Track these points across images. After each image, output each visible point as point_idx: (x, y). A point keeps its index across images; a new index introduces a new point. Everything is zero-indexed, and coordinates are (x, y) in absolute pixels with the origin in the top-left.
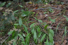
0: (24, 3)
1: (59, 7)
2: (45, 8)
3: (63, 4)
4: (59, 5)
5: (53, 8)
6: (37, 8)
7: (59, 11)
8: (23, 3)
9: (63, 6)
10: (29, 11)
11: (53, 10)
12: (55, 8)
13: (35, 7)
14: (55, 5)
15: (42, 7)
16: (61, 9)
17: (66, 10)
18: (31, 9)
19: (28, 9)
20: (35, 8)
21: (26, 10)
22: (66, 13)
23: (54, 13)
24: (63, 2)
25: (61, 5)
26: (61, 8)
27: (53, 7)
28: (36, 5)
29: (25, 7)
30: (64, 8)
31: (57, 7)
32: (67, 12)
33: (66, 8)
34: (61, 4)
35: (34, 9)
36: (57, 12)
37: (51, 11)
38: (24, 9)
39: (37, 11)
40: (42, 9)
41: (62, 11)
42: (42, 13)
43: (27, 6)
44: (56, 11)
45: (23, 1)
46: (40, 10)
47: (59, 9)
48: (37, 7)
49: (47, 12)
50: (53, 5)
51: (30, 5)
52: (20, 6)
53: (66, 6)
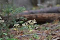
0: (9, 30)
1: (44, 33)
2: (30, 34)
3: (48, 29)
4: (44, 30)
5: (38, 34)
6: (22, 35)
7: (44, 36)
8: (7, 30)
9: (49, 31)
10: (14, 38)
11: (38, 37)
12: (41, 34)
13: (19, 33)
14: (40, 31)
15: (27, 33)
16: (46, 35)
17: (51, 36)
18: (16, 36)
19: (13, 36)
20: (20, 35)
21: (10, 37)
22: (51, 39)
23: (40, 39)
24: (48, 27)
25: (46, 31)
26: (46, 34)
27: (38, 32)
28: (21, 32)
29: (10, 34)
30: (49, 33)
31: (42, 33)
32: (53, 37)
33: (52, 33)
34: (46, 29)
35: (19, 36)
36: (43, 38)
37: (36, 37)
38: (9, 36)
39: (22, 38)
40: (27, 36)
41: (48, 37)
42: (27, 39)
43: (12, 32)
44: (41, 37)
45: (8, 28)
46: (25, 36)
47: (44, 35)
48: (22, 33)
49: (32, 38)
50: (38, 31)
52: (4, 33)
53: (51, 31)
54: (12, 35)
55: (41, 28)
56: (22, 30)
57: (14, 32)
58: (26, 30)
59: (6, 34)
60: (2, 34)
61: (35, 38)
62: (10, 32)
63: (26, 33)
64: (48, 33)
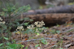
0: (11, 34)
1: (54, 37)
2: (36, 38)
3: (59, 33)
4: (54, 34)
5: (46, 39)
6: (27, 40)
7: (54, 41)
8: (9, 34)
9: (60, 35)
10: (17, 44)
11: (46, 42)
12: (50, 38)
13: (24, 38)
14: (49, 35)
15: (33, 37)
16: (57, 40)
17: (63, 41)
18: (19, 41)
19: (16, 41)
20: (25, 40)
21: (12, 42)
22: (63, 44)
24: (58, 30)
25: (56, 35)
26: (57, 38)
27: (47, 37)
28: (25, 36)
29: (12, 38)
30: (61, 38)
31: (52, 37)
32: (64, 43)
33: (63, 38)
34: (57, 33)
35: (23, 41)
36: (52, 43)
37: (44, 42)
38: (10, 41)
39: (27, 44)
40: (33, 41)
41: (58, 43)
42: (33, 45)
43: (14, 37)
44: (50, 43)
45: (9, 32)
46: (31, 41)
47: (54, 39)
48: (27, 37)
49: (39, 43)
50: (47, 35)
51: (18, 36)
52: (5, 38)
53: (63, 35)
54: (15, 39)
55: (50, 31)
56: (26, 34)
57: (17, 36)
58: (32, 34)
59: (7, 39)
60: (3, 38)
61: (43, 44)
62: (12, 36)
63: (31, 38)
64: (59, 38)
